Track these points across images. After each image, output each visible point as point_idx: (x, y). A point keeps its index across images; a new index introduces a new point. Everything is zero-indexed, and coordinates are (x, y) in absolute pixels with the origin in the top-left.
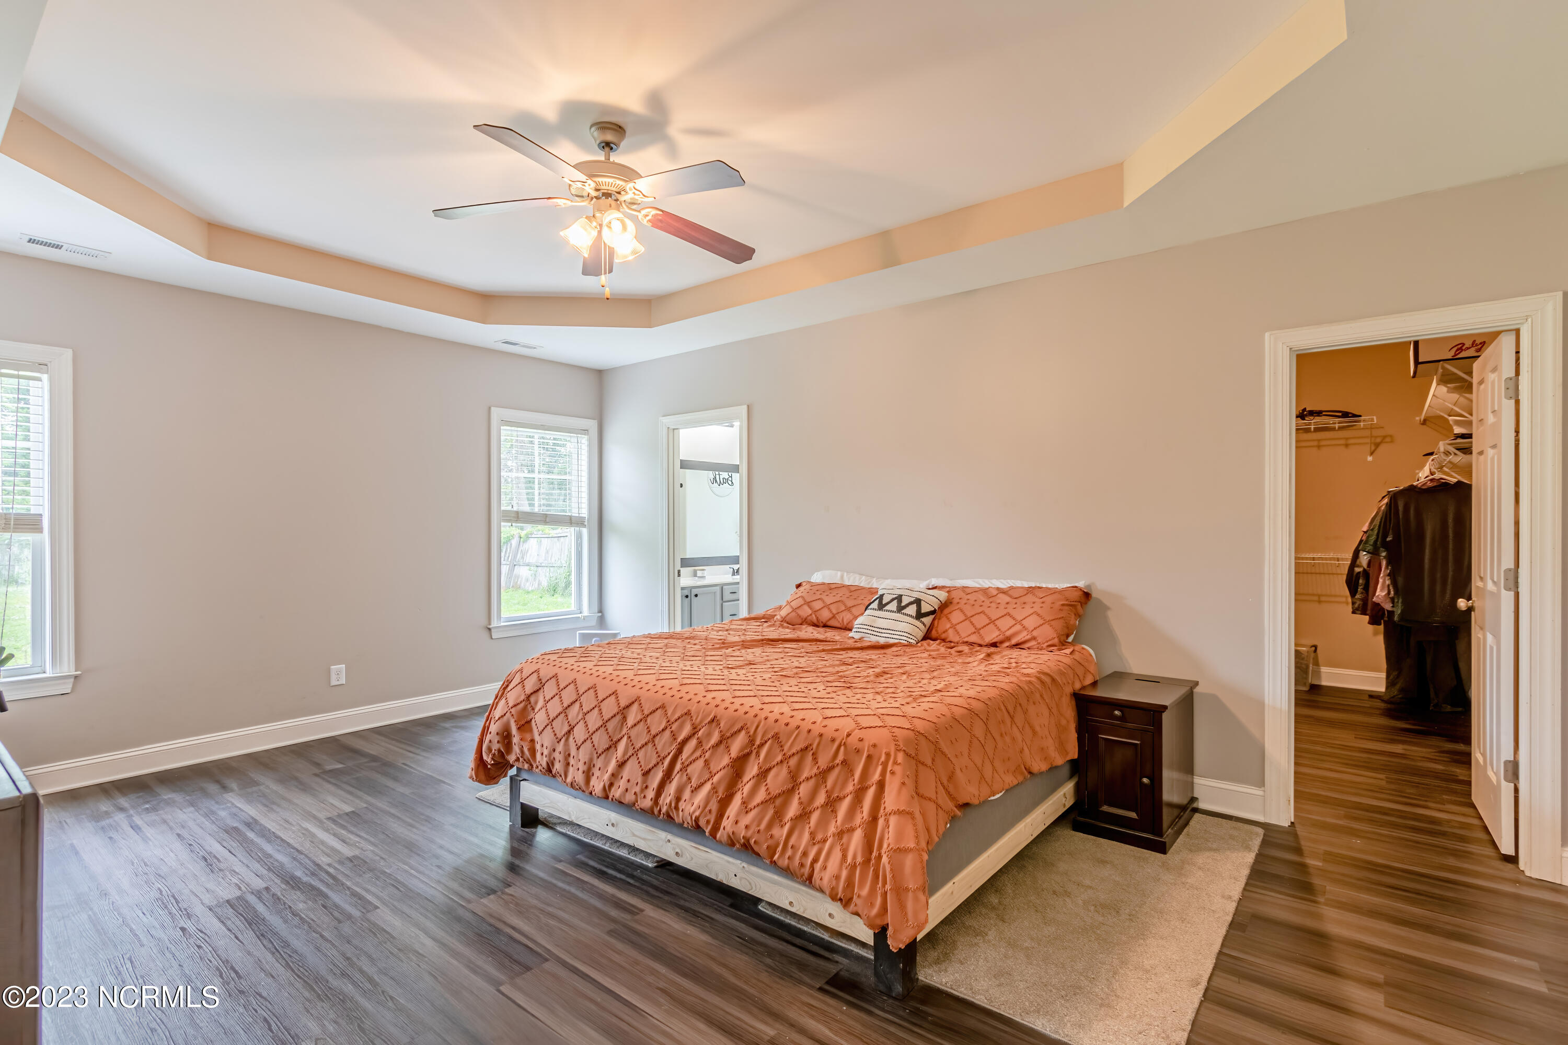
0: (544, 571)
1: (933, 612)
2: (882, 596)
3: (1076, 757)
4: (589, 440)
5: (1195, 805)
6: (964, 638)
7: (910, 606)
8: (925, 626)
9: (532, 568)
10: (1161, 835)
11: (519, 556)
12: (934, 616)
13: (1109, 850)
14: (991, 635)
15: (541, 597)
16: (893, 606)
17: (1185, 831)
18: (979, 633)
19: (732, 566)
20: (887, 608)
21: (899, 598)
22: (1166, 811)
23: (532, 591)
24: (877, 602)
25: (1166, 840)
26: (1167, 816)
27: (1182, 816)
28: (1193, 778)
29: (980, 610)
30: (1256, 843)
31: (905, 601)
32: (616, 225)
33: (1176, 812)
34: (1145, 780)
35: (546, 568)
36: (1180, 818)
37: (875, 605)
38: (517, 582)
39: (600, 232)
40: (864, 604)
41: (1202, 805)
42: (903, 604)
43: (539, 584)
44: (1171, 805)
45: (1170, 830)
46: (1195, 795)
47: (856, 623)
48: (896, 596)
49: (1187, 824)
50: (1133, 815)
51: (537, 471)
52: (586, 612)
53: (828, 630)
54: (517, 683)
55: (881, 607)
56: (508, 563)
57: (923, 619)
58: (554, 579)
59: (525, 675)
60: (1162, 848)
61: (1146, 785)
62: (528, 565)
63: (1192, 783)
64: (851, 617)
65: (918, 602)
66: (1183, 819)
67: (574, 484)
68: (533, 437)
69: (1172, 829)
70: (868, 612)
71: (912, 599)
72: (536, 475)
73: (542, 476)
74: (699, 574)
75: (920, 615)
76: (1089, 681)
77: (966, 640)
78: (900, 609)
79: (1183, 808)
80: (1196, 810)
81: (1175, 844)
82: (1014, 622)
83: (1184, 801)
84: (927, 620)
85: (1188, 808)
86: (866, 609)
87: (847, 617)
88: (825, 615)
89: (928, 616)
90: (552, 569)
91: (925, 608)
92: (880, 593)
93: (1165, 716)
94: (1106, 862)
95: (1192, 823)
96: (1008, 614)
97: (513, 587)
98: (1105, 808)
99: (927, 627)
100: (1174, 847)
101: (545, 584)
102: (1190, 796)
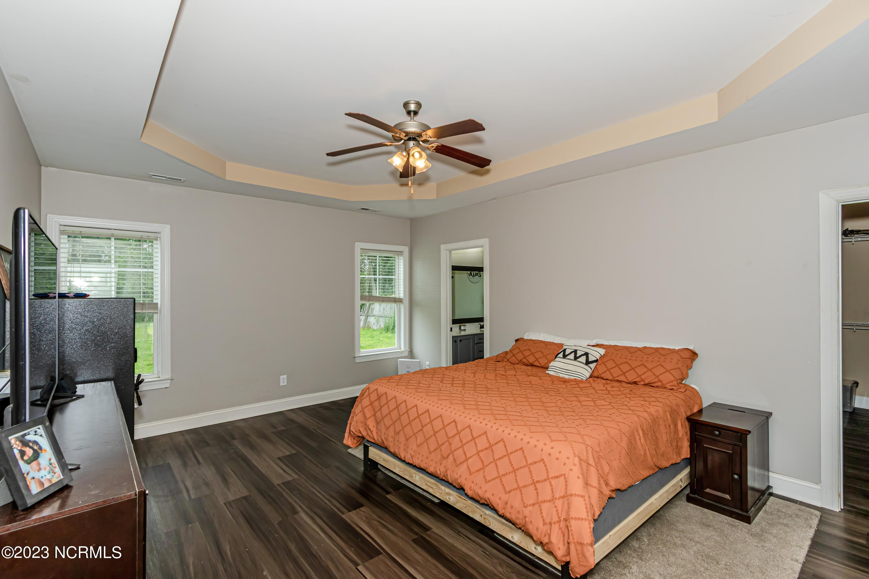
0: (382, 319)
1: (596, 361)
2: (565, 350)
3: (689, 456)
4: (404, 261)
5: (771, 491)
6: (615, 377)
7: (582, 357)
8: (591, 369)
9: (376, 318)
10: (747, 511)
11: (370, 311)
12: (596, 363)
13: (711, 518)
14: (631, 377)
15: (381, 333)
16: (572, 356)
17: (764, 508)
18: (624, 375)
19: (480, 323)
20: (568, 357)
21: (575, 352)
22: (750, 492)
23: (377, 330)
24: (562, 353)
25: (751, 515)
26: (751, 497)
27: (761, 499)
28: (769, 473)
29: (625, 361)
30: (815, 522)
31: (579, 353)
32: (417, 155)
33: (757, 495)
34: (736, 477)
35: (383, 318)
36: (760, 500)
37: (561, 355)
38: (369, 325)
39: (408, 159)
40: (555, 354)
41: (775, 491)
42: (578, 356)
43: (380, 326)
44: (753, 489)
45: (753, 508)
46: (770, 485)
47: (550, 365)
48: (574, 350)
49: (764, 504)
50: (728, 497)
51: (378, 274)
52: (403, 349)
53: (533, 368)
54: (367, 395)
55: (565, 356)
56: (365, 315)
57: (590, 365)
58: (387, 323)
59: (371, 391)
60: (748, 520)
61: (736, 479)
62: (374, 316)
63: (768, 476)
64: (547, 361)
65: (586, 354)
66: (762, 500)
67: (397, 281)
68: (376, 257)
69: (754, 507)
70: (557, 359)
71: (583, 353)
72: (377, 277)
73: (381, 277)
74: (462, 328)
75: (588, 363)
76: (695, 410)
77: (616, 379)
78: (576, 358)
79: (762, 493)
80: (771, 494)
81: (757, 517)
82: (646, 370)
83: (764, 488)
84: (593, 366)
85: (765, 493)
86: (556, 357)
87: (543, 362)
88: (531, 359)
89: (593, 363)
90: (386, 318)
91: (591, 358)
92: (564, 347)
93: (749, 437)
94: (709, 526)
95: (768, 503)
96: (643, 365)
97: (367, 327)
98: (708, 490)
99: (593, 369)
100: (756, 519)
101: (383, 326)
102: (767, 484)
